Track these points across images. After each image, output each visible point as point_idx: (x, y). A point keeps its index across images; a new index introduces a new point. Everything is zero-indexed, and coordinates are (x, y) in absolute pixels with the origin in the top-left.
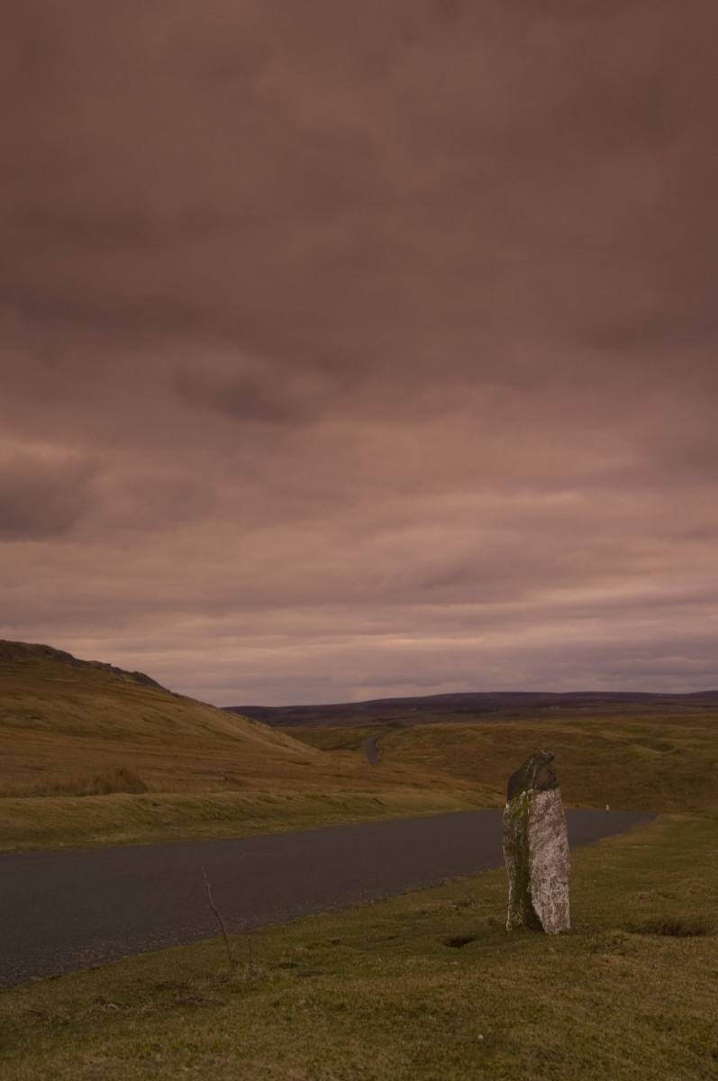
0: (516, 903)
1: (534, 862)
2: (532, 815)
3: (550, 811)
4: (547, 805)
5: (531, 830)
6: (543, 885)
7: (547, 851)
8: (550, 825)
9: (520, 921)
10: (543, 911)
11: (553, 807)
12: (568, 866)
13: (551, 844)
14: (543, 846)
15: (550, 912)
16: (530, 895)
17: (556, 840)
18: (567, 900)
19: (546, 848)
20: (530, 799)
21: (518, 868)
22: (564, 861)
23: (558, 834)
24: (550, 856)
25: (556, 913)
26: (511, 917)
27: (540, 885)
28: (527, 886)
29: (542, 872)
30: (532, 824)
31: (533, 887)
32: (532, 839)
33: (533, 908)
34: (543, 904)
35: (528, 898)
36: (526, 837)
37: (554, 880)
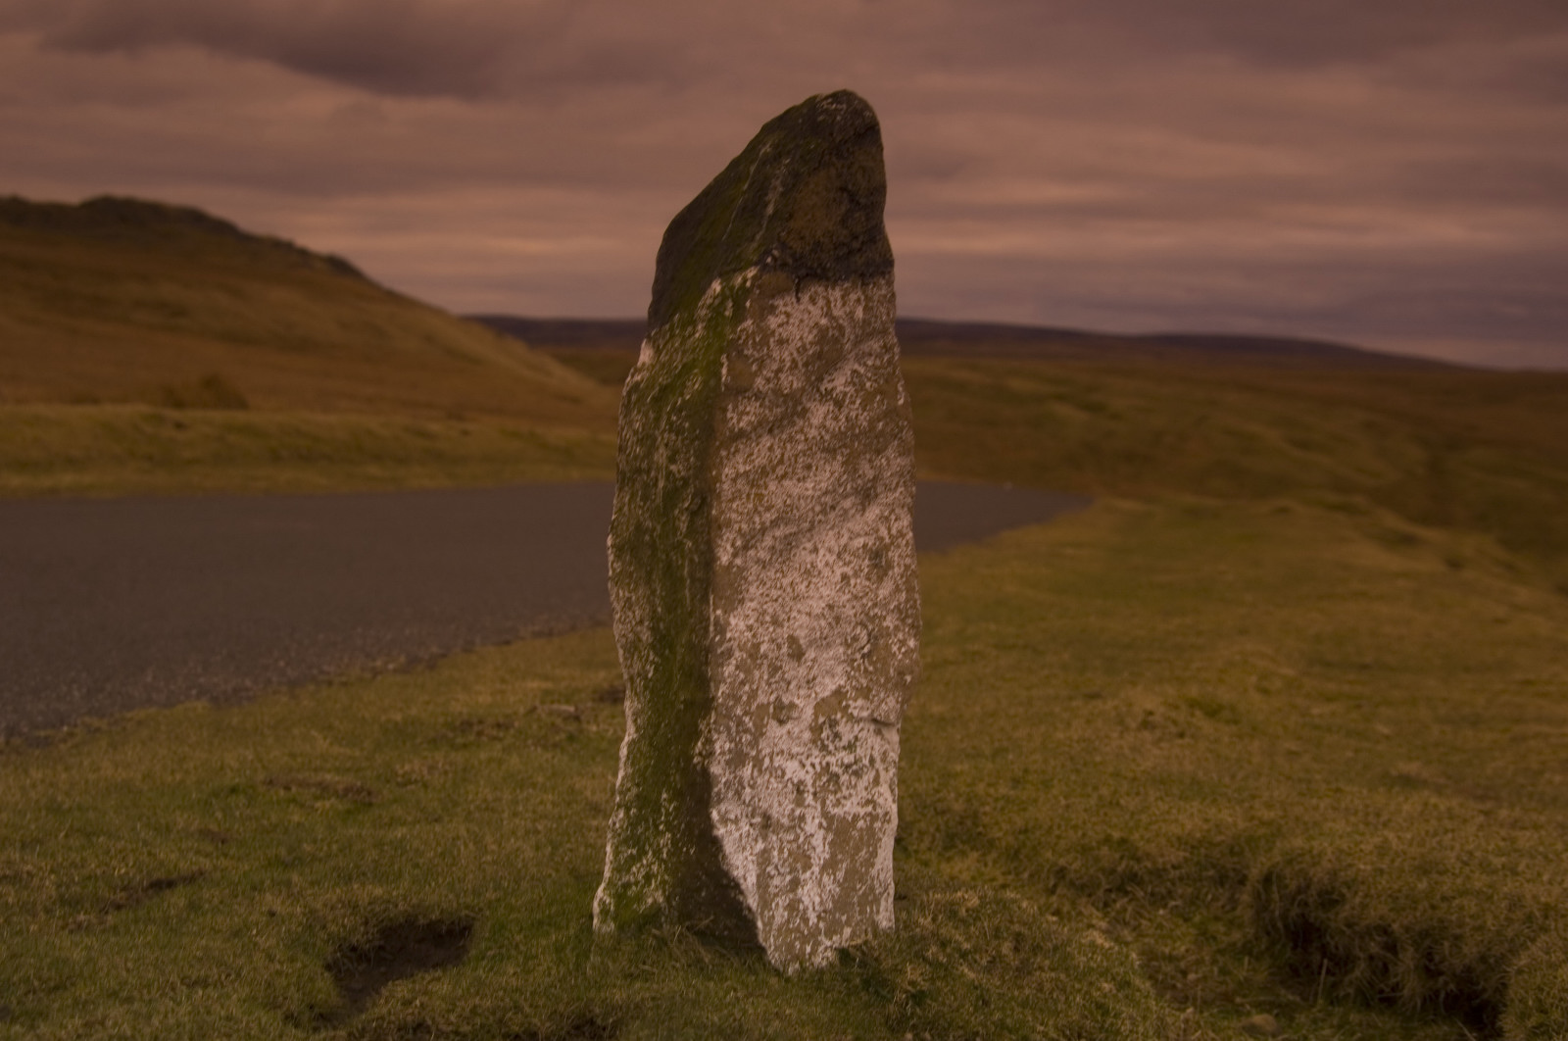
0: (645, 804)
1: (738, 624)
2: (740, 390)
3: (839, 382)
4: (825, 355)
5: (733, 468)
6: (774, 730)
7: (808, 573)
8: (831, 452)
9: (655, 896)
10: (764, 859)
11: (851, 365)
12: (904, 645)
13: (829, 539)
14: (789, 544)
15: (801, 858)
16: (706, 780)
17: (856, 524)
18: (887, 801)
19: (803, 556)
20: (739, 315)
21: (663, 642)
22: (890, 622)
23: (866, 496)
24: (823, 593)
25: (830, 866)
26: (618, 869)
27: (759, 733)
28: (697, 734)
29: (775, 669)
30: (741, 434)
31: (722, 744)
32: (734, 510)
33: (716, 844)
34: (767, 824)
35: (698, 792)
36: (706, 496)
37: (832, 708)
